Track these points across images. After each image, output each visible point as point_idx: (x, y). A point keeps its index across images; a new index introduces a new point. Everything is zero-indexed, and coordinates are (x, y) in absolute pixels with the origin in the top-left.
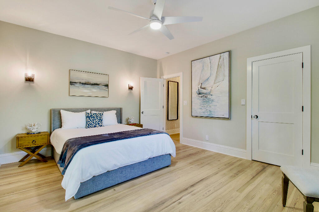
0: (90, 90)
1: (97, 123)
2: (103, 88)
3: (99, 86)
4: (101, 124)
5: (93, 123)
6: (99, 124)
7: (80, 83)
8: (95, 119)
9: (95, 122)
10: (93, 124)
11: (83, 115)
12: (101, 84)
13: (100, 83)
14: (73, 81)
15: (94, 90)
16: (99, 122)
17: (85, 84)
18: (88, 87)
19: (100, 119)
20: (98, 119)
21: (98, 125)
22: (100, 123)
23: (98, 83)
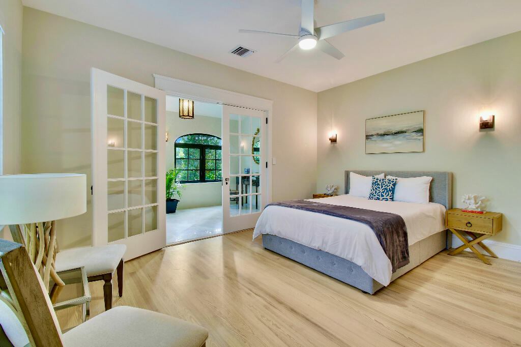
0: (391, 143)
1: (380, 194)
2: (413, 137)
3: (407, 134)
4: (385, 197)
5: (376, 192)
6: (382, 196)
7: (378, 135)
8: (379, 188)
9: (378, 192)
10: (375, 194)
11: (369, 180)
12: (408, 130)
13: (407, 128)
14: (369, 134)
15: (398, 143)
16: (383, 192)
17: (384, 135)
18: (389, 139)
19: (385, 189)
20: (383, 188)
21: (381, 198)
22: (384, 194)
23: (404, 129)
